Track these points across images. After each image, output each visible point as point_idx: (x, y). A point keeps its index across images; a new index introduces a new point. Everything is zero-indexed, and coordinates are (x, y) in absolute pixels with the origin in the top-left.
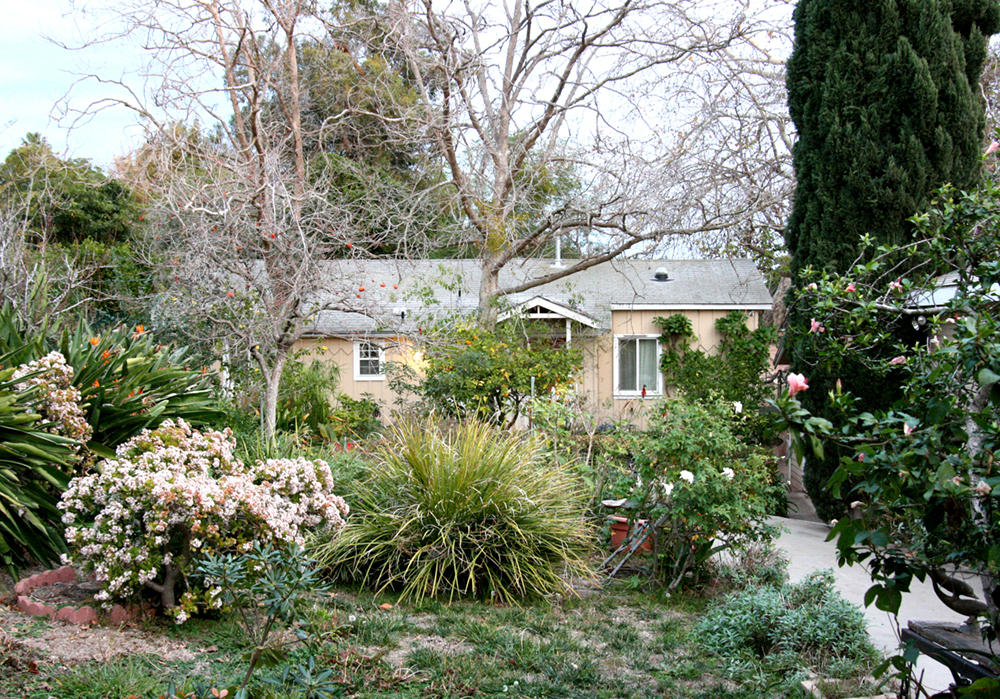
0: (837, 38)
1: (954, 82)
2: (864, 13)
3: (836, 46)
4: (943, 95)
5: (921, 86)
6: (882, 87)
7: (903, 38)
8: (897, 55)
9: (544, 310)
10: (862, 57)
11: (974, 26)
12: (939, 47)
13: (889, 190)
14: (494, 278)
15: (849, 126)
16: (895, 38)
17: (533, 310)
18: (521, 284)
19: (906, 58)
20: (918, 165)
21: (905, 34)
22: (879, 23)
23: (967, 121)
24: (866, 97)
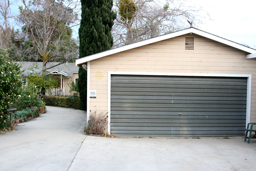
0: (84, 26)
1: (102, 34)
2: (88, 21)
3: (84, 27)
4: (99, 37)
5: (94, 35)
6: (89, 34)
7: (93, 26)
8: (92, 29)
9: (56, 73)
10: (87, 29)
11: (107, 24)
12: (99, 28)
13: (90, 52)
14: (45, 66)
15: (84, 41)
16: (92, 26)
17: (54, 73)
18: (49, 67)
19: (93, 30)
20: (95, 48)
21: (94, 25)
22: (90, 24)
23: (104, 41)
24: (87, 36)
